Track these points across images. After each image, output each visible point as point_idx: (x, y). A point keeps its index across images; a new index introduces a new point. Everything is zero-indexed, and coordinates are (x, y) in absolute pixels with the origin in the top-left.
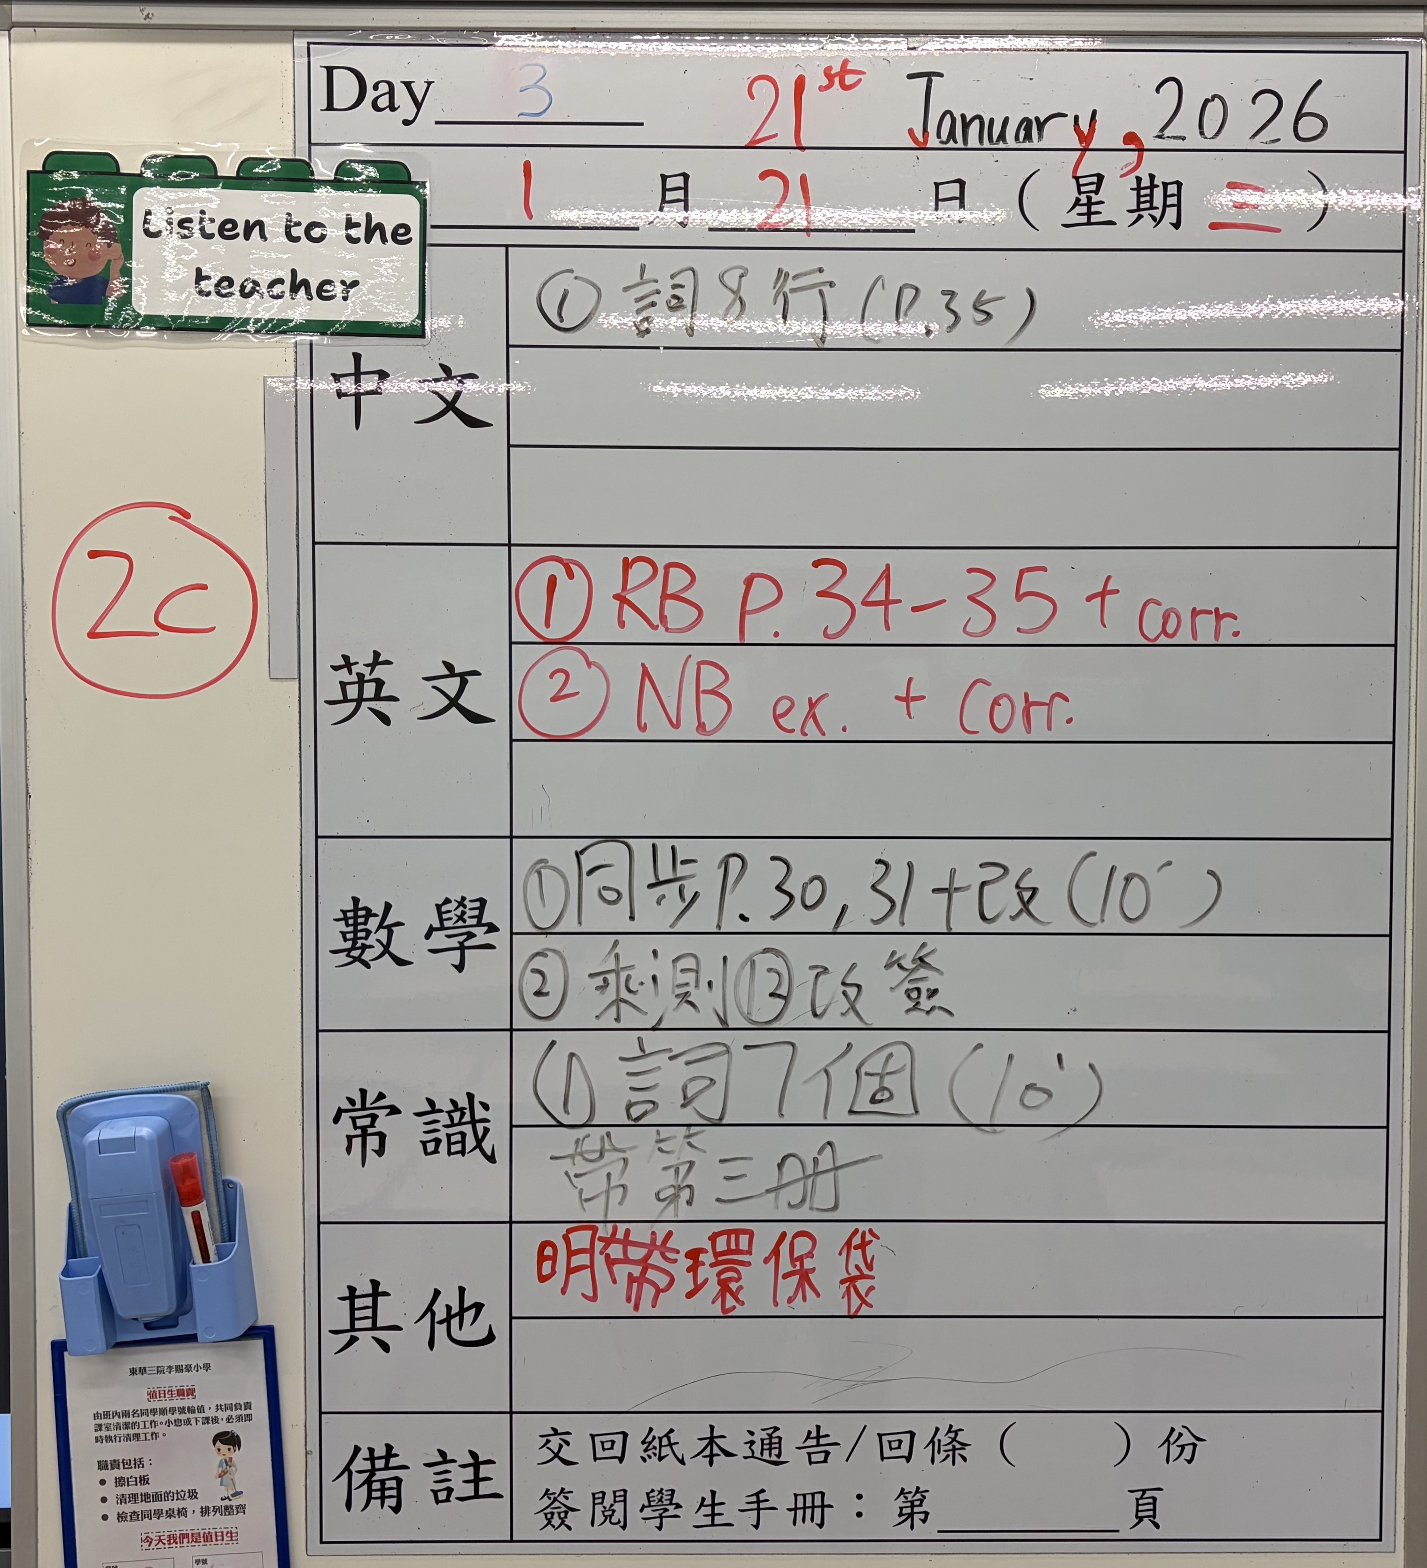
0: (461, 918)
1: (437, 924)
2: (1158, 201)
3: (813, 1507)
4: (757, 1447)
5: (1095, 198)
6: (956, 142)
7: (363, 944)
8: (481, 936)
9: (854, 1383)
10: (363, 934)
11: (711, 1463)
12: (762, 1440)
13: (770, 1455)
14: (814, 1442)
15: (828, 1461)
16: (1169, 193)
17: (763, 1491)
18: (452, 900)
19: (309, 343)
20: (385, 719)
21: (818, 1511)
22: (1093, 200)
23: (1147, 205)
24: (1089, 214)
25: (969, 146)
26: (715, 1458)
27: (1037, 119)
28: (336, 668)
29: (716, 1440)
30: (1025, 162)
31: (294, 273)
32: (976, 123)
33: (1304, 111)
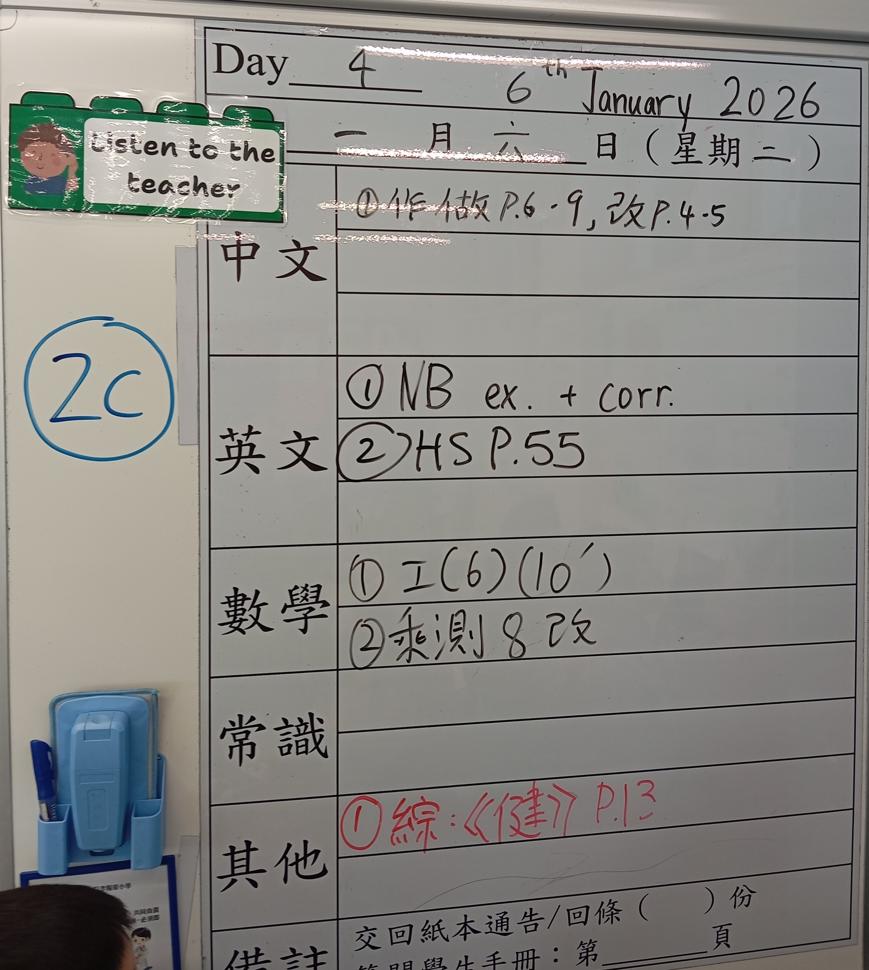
0: (305, 598)
1: (289, 603)
2: (726, 150)
3: (528, 959)
4: (493, 926)
5: (690, 147)
6: (610, 110)
7: (241, 618)
8: (318, 610)
9: (553, 879)
10: (241, 612)
11: (465, 939)
12: (497, 921)
13: (502, 930)
14: (529, 919)
15: (537, 929)
16: (732, 146)
17: (497, 953)
18: (299, 586)
19: (206, 224)
20: (256, 470)
21: (531, 961)
22: (689, 149)
23: (720, 152)
24: (687, 156)
25: (618, 113)
26: (467, 935)
27: (657, 98)
28: (223, 437)
29: (468, 924)
30: (652, 123)
31: (196, 178)
32: (623, 98)
33: (806, 100)
